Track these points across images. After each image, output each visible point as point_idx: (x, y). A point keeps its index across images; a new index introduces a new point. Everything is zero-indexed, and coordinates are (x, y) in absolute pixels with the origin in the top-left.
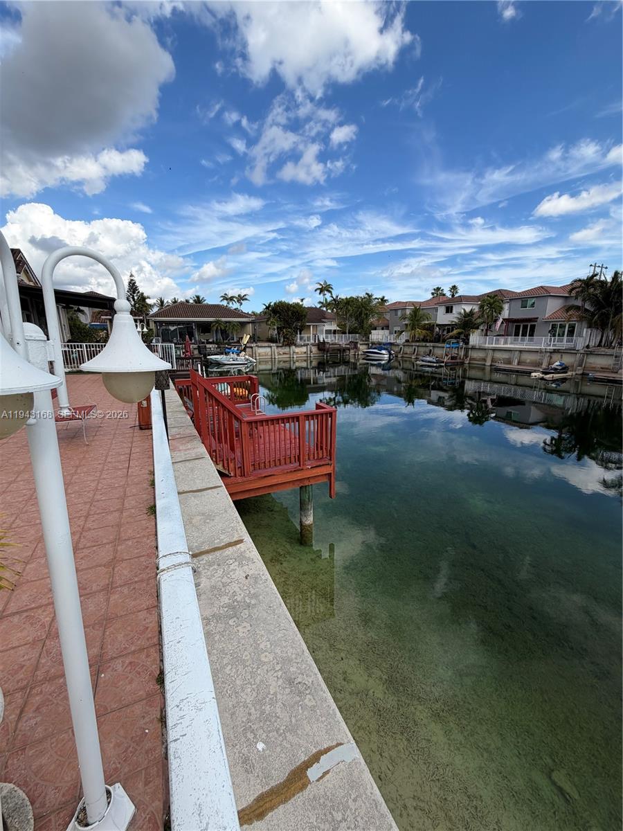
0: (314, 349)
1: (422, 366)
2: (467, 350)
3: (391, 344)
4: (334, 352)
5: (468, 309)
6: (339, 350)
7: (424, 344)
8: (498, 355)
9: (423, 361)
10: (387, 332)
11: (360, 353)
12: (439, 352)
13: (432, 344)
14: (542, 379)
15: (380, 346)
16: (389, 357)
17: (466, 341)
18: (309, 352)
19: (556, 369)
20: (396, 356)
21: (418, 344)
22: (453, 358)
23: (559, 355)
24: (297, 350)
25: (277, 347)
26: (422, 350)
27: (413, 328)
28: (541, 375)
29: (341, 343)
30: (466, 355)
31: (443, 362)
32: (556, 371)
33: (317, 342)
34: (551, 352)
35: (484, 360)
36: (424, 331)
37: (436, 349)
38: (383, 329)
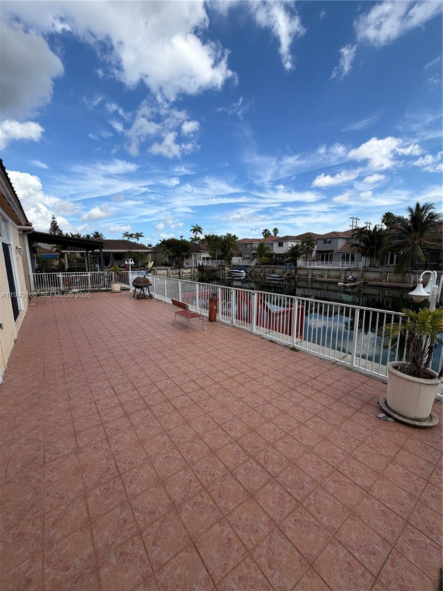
0: (196, 270)
1: (270, 280)
2: (296, 269)
3: (247, 266)
4: (210, 272)
5: (294, 244)
6: (213, 271)
7: (269, 266)
8: (315, 272)
9: (270, 277)
10: (240, 258)
11: (226, 272)
12: (278, 271)
13: (274, 266)
14: (344, 286)
15: (240, 267)
16: (246, 275)
17: (295, 264)
18: (193, 273)
19: (350, 280)
20: (251, 274)
21: (264, 266)
22: (288, 275)
23: (350, 272)
24: (185, 271)
25: (172, 269)
26: (267, 270)
27: (260, 256)
28: (344, 284)
29: (213, 266)
30: (296, 273)
31: (283, 277)
32: (350, 281)
33: (197, 265)
34: (345, 271)
35: (308, 276)
36: (267, 258)
37: (276, 269)
38: (237, 256)
